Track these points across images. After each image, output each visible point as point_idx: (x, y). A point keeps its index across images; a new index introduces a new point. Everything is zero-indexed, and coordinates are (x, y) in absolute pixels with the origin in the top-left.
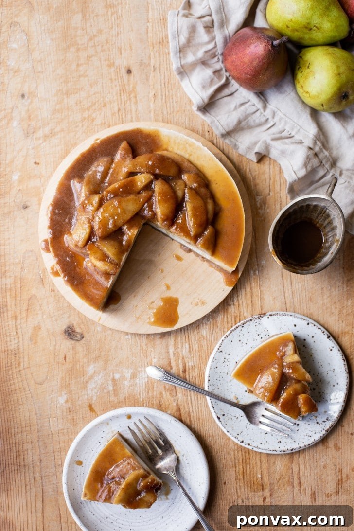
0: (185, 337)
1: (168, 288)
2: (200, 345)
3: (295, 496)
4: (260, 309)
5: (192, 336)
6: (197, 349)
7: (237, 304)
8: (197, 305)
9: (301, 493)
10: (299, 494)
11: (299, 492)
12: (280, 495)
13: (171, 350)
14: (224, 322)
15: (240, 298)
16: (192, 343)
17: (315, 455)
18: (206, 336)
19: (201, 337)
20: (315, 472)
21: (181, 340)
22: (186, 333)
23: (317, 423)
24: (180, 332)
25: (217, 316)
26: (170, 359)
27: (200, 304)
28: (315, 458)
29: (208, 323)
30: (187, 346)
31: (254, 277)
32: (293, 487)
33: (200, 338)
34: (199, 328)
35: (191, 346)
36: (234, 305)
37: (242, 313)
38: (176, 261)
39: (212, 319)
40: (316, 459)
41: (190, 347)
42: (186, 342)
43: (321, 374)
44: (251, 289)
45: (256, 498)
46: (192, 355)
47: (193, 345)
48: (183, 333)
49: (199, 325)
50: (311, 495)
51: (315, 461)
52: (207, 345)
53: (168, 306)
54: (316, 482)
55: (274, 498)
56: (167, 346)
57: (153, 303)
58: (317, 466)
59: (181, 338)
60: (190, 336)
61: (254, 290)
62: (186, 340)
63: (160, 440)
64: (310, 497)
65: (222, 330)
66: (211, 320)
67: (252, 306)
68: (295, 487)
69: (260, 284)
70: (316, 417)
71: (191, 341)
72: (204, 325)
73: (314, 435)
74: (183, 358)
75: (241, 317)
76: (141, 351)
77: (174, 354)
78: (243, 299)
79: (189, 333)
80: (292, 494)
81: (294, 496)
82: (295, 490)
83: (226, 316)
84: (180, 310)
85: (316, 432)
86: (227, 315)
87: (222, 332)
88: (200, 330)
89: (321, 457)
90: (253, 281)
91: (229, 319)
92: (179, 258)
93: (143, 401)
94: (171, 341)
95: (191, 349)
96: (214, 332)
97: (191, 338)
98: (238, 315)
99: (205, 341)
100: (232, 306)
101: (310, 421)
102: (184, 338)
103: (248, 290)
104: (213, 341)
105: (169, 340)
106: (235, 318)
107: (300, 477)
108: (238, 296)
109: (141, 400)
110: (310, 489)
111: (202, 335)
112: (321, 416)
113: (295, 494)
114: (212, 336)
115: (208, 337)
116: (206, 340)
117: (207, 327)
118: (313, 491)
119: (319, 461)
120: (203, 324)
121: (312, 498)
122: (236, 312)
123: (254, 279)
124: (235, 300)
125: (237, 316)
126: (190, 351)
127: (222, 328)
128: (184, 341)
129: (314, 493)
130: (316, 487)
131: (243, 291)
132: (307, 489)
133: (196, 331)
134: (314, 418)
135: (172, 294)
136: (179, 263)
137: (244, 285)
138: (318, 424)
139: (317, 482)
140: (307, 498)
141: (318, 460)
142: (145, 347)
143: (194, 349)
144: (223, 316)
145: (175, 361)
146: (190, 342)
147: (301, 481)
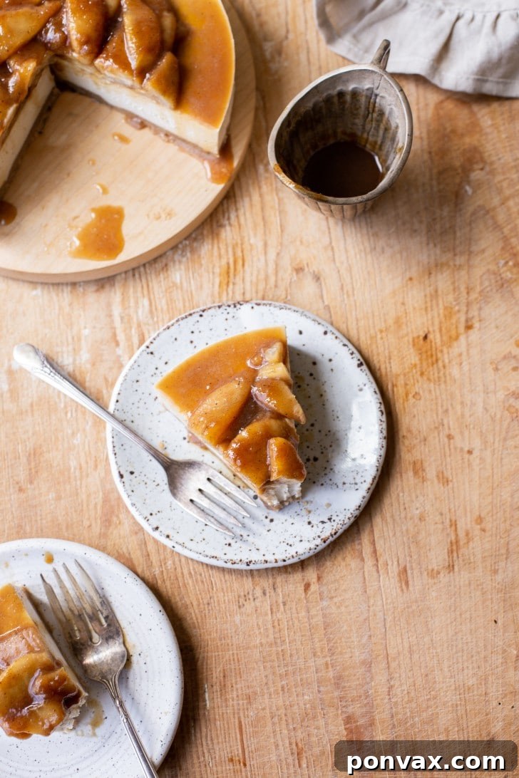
0: (142, 287)
1: (105, 191)
2: (171, 300)
3: (367, 578)
4: (279, 230)
5: (154, 284)
6: (165, 308)
7: (236, 224)
8: (158, 218)
9: (378, 572)
10: (375, 574)
11: (374, 569)
12: (338, 577)
13: (117, 311)
14: (212, 256)
15: (241, 212)
16: (154, 297)
17: (401, 494)
18: (181, 283)
19: (171, 285)
20: (404, 528)
21: (135, 292)
22: (144, 280)
23: (309, 523)
24: (131, 278)
25: (200, 247)
26: (115, 328)
27: (163, 216)
28: (402, 502)
29: (184, 259)
30: (146, 302)
31: (267, 175)
32: (363, 560)
33: (170, 288)
34: (167, 270)
35: (153, 304)
36: (230, 225)
37: (246, 239)
38: (118, 144)
39: (191, 252)
40: (404, 504)
41: (151, 304)
42: (144, 296)
43: (334, 434)
44: (261, 196)
45: (291, 586)
46: (155, 319)
47: (157, 302)
48: (138, 280)
49: (166, 265)
50: (399, 575)
51: (402, 508)
52: (184, 300)
53: (103, 221)
54: (406, 548)
55: (326, 584)
56: (109, 305)
57: (76, 218)
58: (406, 518)
59: (134, 287)
60: (150, 284)
61: (268, 198)
62: (143, 293)
63: (100, 616)
64: (397, 579)
65: (211, 270)
66: (189, 254)
67: (265, 225)
68: (366, 560)
69: (276, 187)
70: (310, 512)
71: (154, 294)
72: (177, 263)
73: (298, 544)
74: (139, 326)
75: (244, 246)
76: (61, 317)
77: (122, 318)
78: (248, 214)
79: (149, 279)
80: (361, 574)
81: (365, 578)
82: (366, 567)
83: (216, 246)
84: (128, 229)
85: (303, 539)
86: (218, 243)
87: (211, 276)
88: (169, 272)
89: (414, 498)
90: (263, 182)
91: (223, 251)
92: (123, 139)
93: (65, 407)
94: (115, 296)
95: (154, 308)
96: (195, 275)
97: (153, 288)
98: (239, 242)
99: (179, 291)
100: (228, 228)
101: (297, 518)
102: (139, 289)
103: (256, 197)
104: (194, 292)
105: (112, 294)
106: (234, 248)
107: (374, 541)
108: (237, 210)
109: (62, 405)
110: (396, 563)
111: (173, 283)
112: (318, 512)
113: (366, 574)
114: (192, 282)
115: (185, 284)
116: (182, 290)
117: (183, 267)
118: (402, 566)
119: (409, 507)
120: (174, 262)
121: (400, 581)
122: (235, 237)
123: (267, 178)
124: (233, 216)
125: (237, 244)
126: (151, 312)
127: (211, 266)
128: (139, 294)
129: (405, 570)
130: (408, 559)
131: (247, 200)
132: (390, 563)
133: (161, 275)
134: (304, 512)
135: (112, 201)
136: (124, 147)
137: (248, 190)
138: (310, 526)
139: (410, 548)
140: (392, 580)
141: (407, 506)
142: (67, 309)
143: (159, 308)
144: (210, 247)
145: (125, 331)
146: (152, 297)
147: (378, 548)
